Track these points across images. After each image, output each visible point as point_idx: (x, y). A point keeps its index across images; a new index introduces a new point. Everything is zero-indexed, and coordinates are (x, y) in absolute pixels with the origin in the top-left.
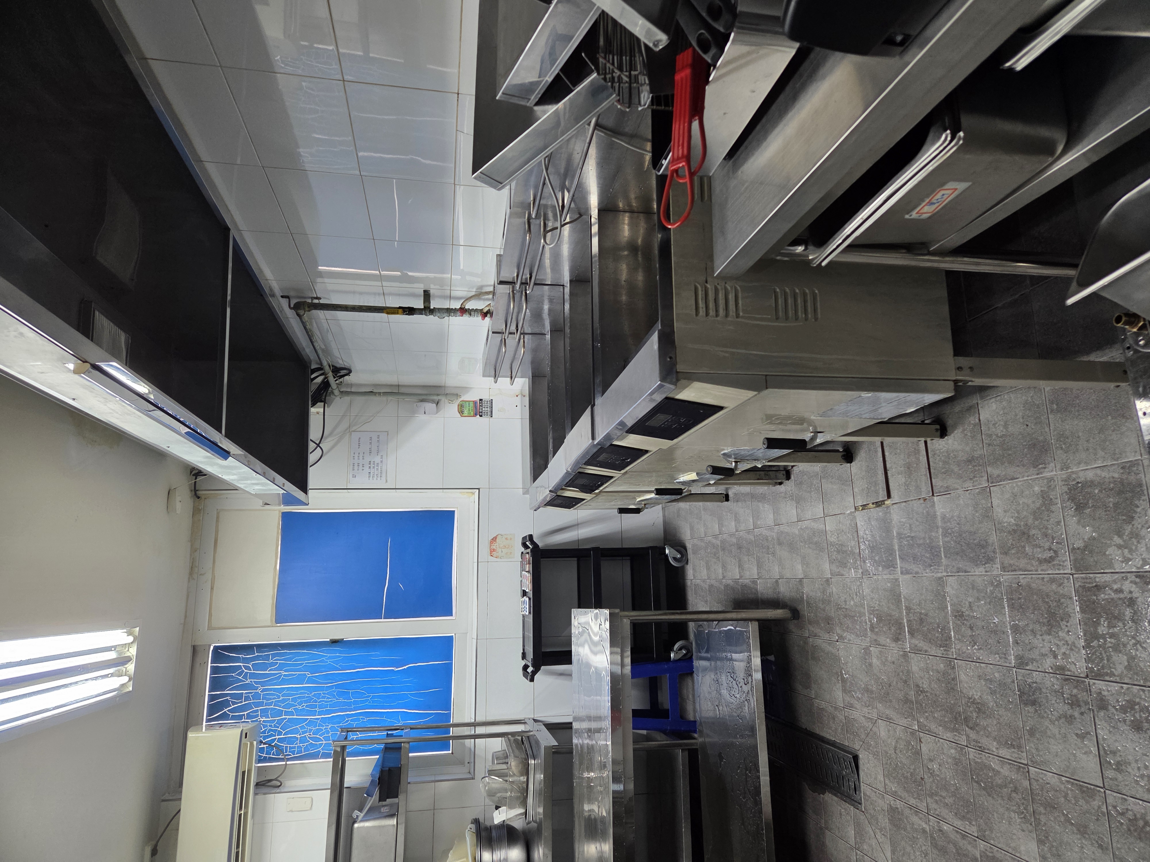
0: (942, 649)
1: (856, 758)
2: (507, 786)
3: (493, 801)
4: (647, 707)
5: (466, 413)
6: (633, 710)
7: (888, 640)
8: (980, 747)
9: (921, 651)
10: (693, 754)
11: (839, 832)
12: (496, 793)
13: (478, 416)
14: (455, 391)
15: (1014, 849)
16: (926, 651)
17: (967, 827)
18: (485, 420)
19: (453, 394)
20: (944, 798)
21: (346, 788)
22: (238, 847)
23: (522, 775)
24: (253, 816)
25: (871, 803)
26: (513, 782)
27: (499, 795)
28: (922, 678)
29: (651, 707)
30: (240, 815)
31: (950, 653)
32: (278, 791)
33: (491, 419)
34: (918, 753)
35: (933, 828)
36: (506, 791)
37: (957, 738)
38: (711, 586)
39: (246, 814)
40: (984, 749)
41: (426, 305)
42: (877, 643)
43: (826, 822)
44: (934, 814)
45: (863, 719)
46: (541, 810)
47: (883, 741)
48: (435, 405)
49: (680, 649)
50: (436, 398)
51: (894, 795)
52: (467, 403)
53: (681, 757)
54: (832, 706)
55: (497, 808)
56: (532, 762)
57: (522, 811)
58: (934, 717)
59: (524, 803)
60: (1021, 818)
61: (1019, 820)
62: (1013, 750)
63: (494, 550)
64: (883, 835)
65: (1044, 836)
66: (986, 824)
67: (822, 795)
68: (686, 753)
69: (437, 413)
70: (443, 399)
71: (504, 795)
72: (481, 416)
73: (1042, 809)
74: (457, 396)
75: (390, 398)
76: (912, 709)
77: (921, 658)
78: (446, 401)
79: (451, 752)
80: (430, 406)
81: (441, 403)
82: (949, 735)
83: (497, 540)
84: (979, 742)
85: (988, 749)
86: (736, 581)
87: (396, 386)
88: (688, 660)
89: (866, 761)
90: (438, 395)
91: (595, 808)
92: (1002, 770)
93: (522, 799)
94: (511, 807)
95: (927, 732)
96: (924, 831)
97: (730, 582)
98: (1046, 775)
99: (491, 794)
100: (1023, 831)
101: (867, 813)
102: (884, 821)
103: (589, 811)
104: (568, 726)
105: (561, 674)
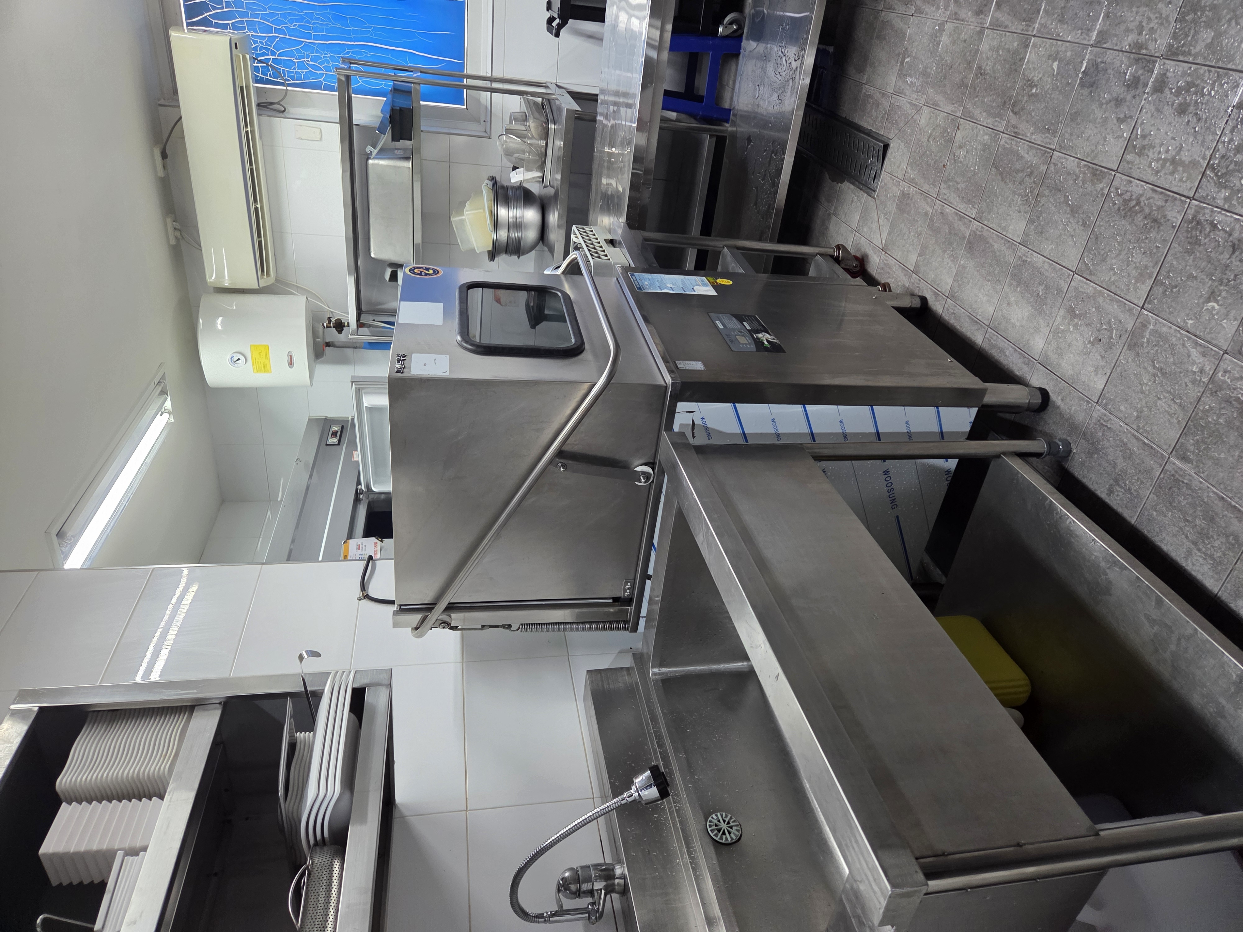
0: (1024, 23)
1: (886, 147)
2: (524, 147)
3: (511, 161)
4: (682, 90)
6: (665, 90)
7: (970, 13)
8: (1015, 133)
9: (1000, 26)
10: (720, 142)
11: (845, 217)
12: (514, 153)
15: (1004, 229)
16: (1006, 27)
17: (969, 210)
20: (958, 183)
21: (356, 125)
22: (251, 164)
23: (541, 139)
24: (261, 138)
25: (885, 190)
26: (531, 145)
27: (516, 155)
28: (988, 58)
29: (685, 90)
30: (247, 132)
31: (1031, 29)
32: (283, 116)
34: (951, 140)
35: (936, 211)
36: (524, 152)
37: (996, 124)
39: (253, 132)
40: (1019, 134)
42: (956, 17)
43: (836, 208)
44: (942, 198)
45: (908, 106)
46: (559, 177)
47: (920, 130)
49: (731, 23)
51: (912, 182)
53: (707, 143)
54: (880, 93)
55: (515, 168)
56: (552, 126)
57: (540, 174)
58: (983, 102)
59: (542, 168)
60: (1023, 201)
61: (1019, 202)
62: (1047, 135)
64: (887, 218)
65: (1036, 217)
66: (987, 206)
67: (840, 184)
68: (714, 139)
71: (522, 156)
73: (1047, 192)
76: (964, 94)
77: (997, 35)
79: (465, 107)
82: (990, 122)
84: (1017, 128)
85: (1023, 135)
88: (736, 38)
89: (896, 150)
91: (613, 182)
92: (1026, 156)
93: (540, 163)
94: (528, 170)
95: (969, 119)
96: (926, 214)
98: (1067, 159)
99: (508, 153)
100: (1020, 212)
101: (879, 199)
102: (892, 207)
103: (608, 184)
104: (593, 98)
105: (591, 37)
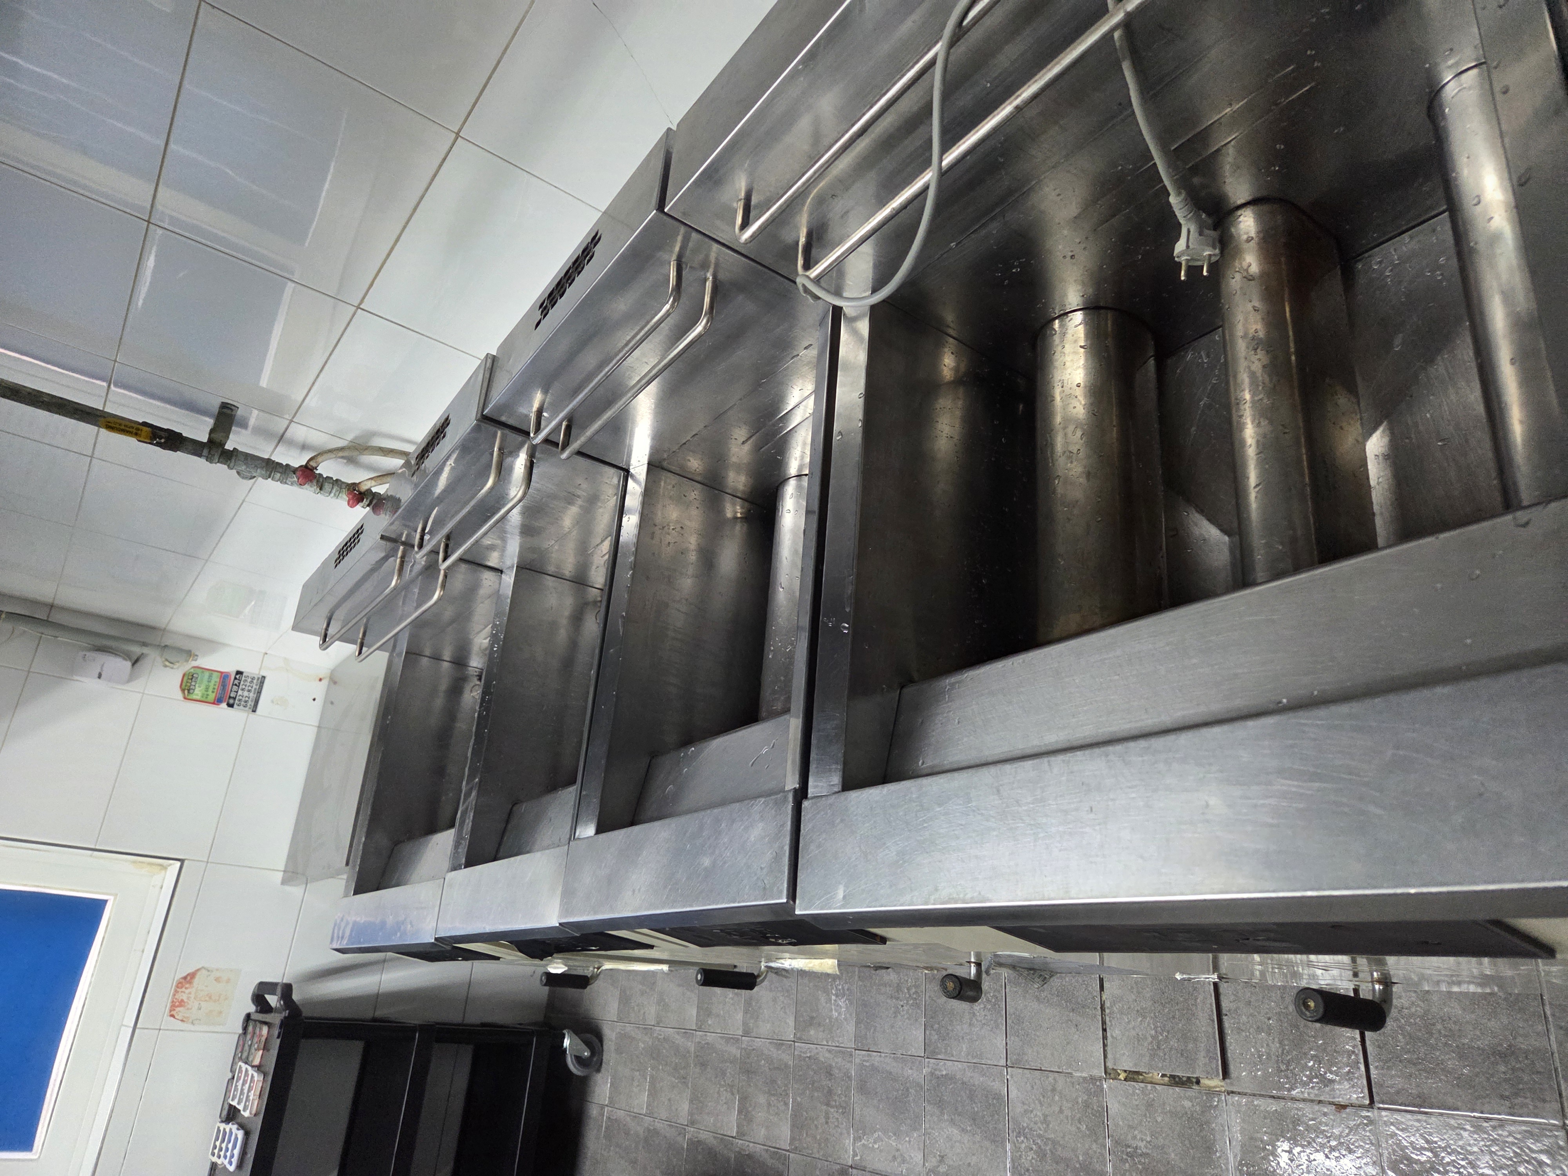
5: (198, 693)
13: (224, 705)
14: (186, 645)
18: (237, 715)
19: (180, 650)
33: (252, 715)
38: (653, 1133)
41: (217, 437)
48: (128, 664)
50: (136, 650)
52: (207, 674)
63: (182, 1003)
69: (130, 679)
70: (152, 655)
72: (230, 706)
74: (189, 654)
75: (21, 628)
78: (159, 660)
80: (118, 665)
81: (145, 664)
83: (196, 981)
86: (724, 1139)
87: (45, 604)
90: (144, 644)
97: (703, 1136)
